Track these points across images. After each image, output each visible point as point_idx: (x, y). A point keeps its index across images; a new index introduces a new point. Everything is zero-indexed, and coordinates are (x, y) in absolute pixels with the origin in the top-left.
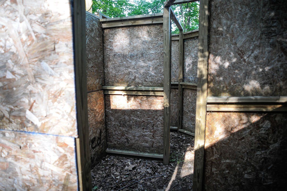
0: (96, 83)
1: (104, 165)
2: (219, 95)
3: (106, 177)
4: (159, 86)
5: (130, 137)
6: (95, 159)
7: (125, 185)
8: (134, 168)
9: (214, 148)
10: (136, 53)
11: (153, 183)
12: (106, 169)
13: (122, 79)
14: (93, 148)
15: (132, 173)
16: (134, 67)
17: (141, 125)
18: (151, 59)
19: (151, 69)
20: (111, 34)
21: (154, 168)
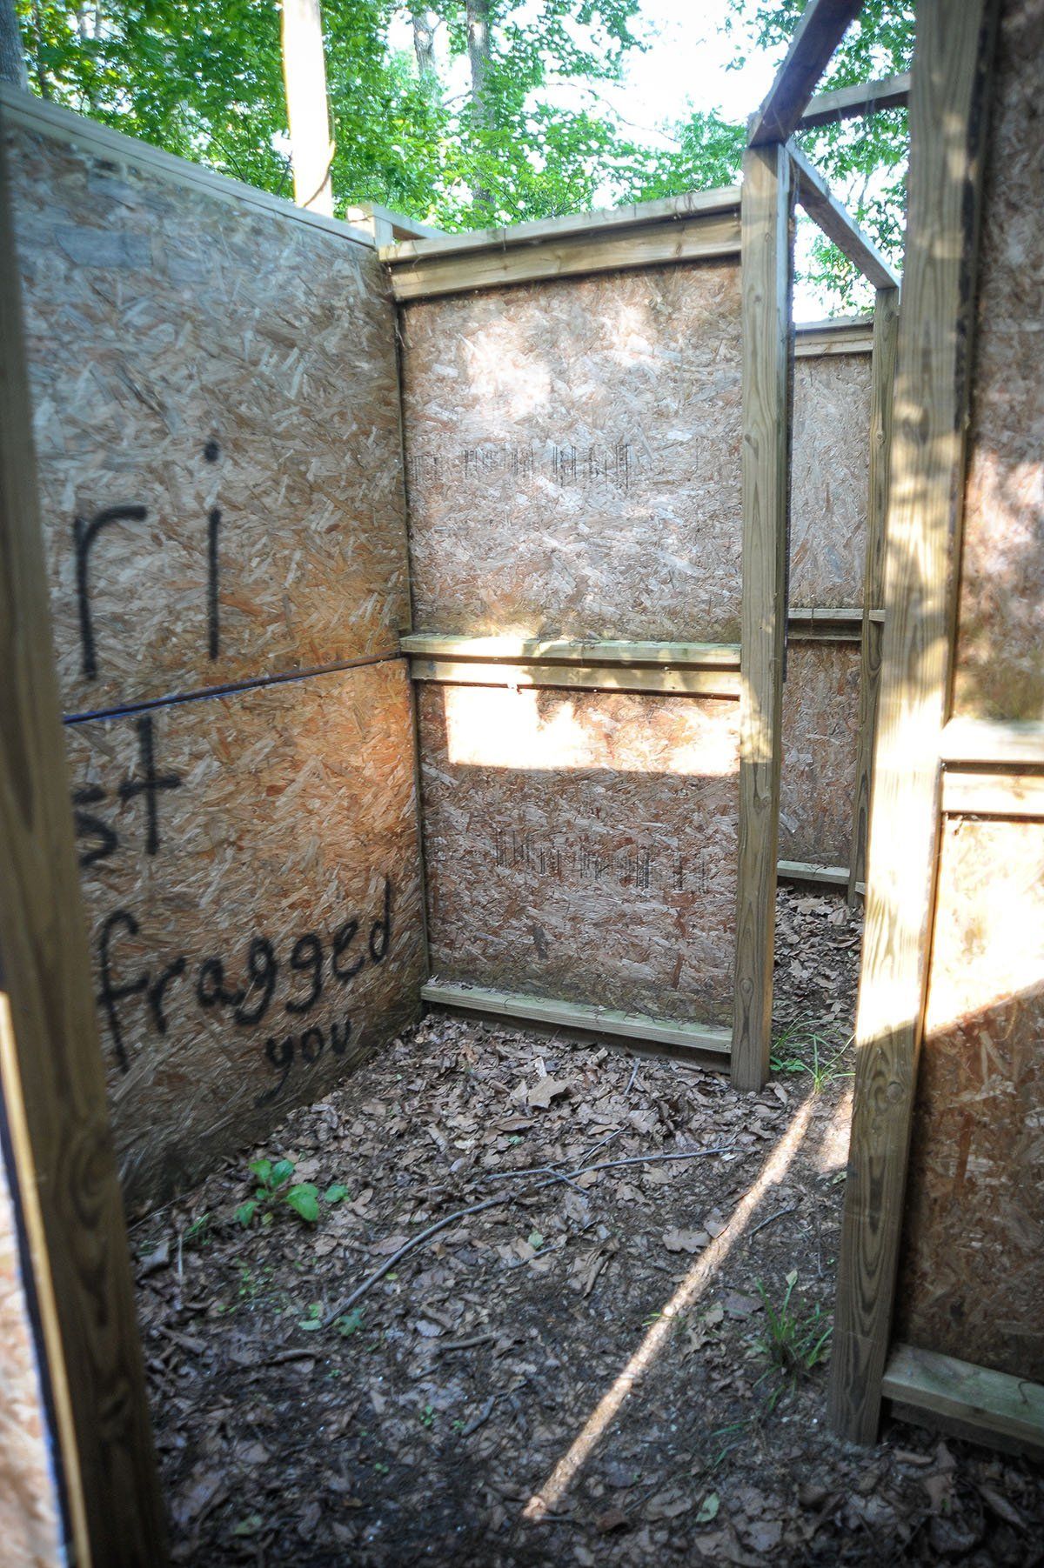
0: (362, 617)
1: (401, 1070)
2: (1031, 713)
3: (400, 1135)
4: (716, 639)
5: (554, 921)
6: (356, 1035)
7: (497, 1190)
8: (559, 1099)
9: (984, 1036)
10: (584, 445)
11: (655, 1190)
12: (408, 1095)
13: (507, 598)
14: (344, 977)
15: (547, 1125)
16: (575, 528)
17: (611, 858)
18: (671, 477)
19: (672, 540)
20: (444, 332)
21: (675, 1106)
